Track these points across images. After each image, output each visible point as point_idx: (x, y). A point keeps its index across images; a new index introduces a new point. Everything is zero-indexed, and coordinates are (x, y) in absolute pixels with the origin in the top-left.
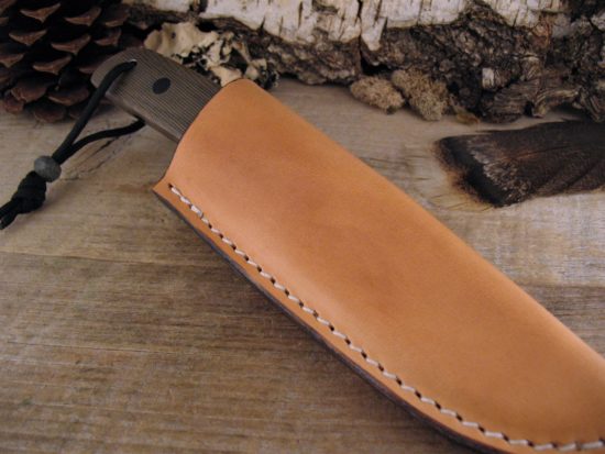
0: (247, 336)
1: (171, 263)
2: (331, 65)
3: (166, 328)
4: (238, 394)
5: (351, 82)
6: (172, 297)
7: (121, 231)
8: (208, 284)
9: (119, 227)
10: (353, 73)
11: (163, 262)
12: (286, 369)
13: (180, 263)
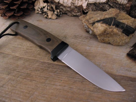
0: (31, 77)
1: (22, 56)
2: (75, 12)
3: (15, 72)
4: (24, 90)
5: (80, 16)
6: (19, 65)
7: (14, 48)
8: (28, 63)
9: (14, 47)
10: (80, 14)
11: (20, 56)
12: (37, 86)
13: (24, 57)
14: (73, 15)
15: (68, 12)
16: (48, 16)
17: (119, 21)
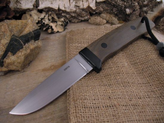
2: (82, 16)
10: (88, 17)
14: (80, 21)
15: (72, 19)
16: (53, 29)
17: (21, 35)
